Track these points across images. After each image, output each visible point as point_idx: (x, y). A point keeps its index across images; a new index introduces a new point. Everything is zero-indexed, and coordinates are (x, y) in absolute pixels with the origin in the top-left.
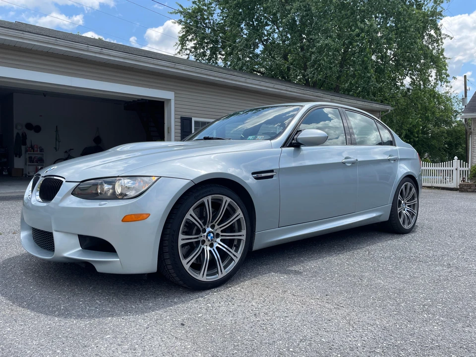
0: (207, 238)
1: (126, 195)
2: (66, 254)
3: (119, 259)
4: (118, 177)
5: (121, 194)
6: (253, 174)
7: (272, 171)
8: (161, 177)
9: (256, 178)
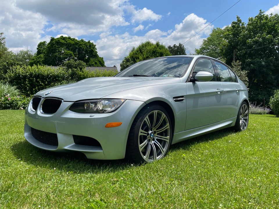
0: (151, 137)
1: (105, 111)
2: (66, 148)
3: (102, 151)
4: (100, 99)
5: (102, 110)
6: (174, 98)
7: (182, 97)
8: (127, 99)
9: (176, 101)
